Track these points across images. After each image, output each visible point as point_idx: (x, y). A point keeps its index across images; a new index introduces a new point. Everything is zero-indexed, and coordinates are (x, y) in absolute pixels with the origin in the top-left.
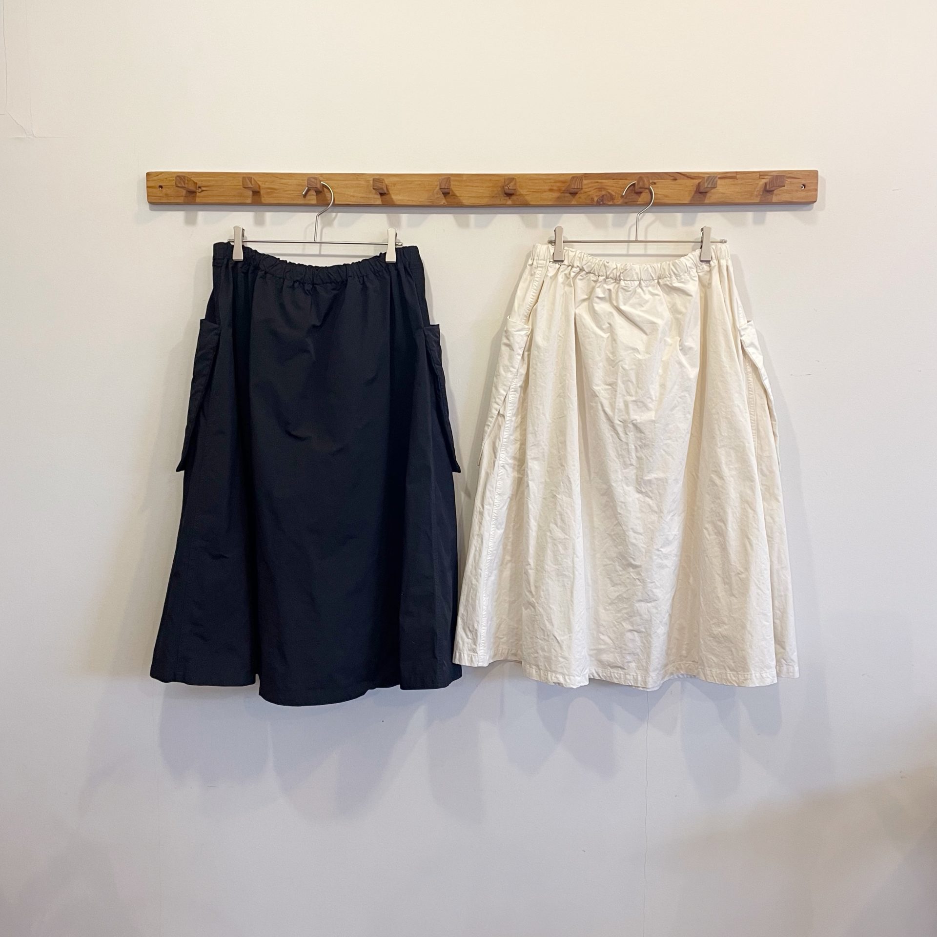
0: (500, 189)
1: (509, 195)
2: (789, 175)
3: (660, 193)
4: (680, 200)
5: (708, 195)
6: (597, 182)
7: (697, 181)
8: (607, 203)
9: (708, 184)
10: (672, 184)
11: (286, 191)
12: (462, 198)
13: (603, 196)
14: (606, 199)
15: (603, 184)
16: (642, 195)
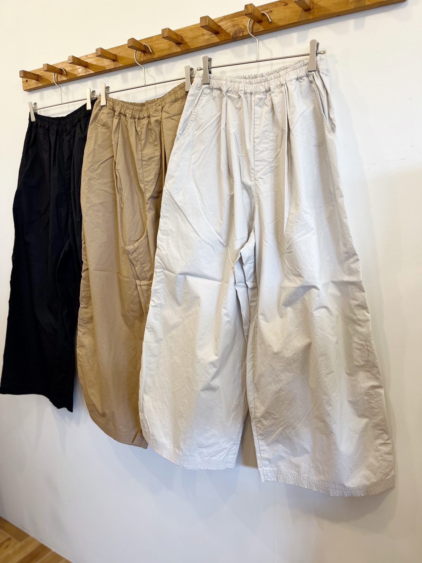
1: (178, 44)
3: (276, 18)
5: (312, 11)
6: (232, 21)
10: (284, 9)
13: (236, 31)
14: (238, 32)
15: (236, 22)
16: (263, 24)
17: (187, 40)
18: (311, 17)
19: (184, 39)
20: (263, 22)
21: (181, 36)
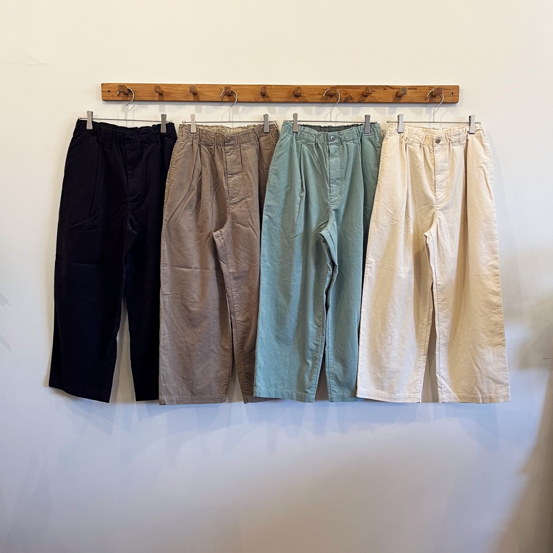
0: (292, 93)
1: (297, 96)
2: (444, 88)
3: (378, 97)
4: (388, 100)
5: (402, 98)
6: (344, 90)
7: (396, 90)
8: (349, 101)
9: (403, 92)
11: (177, 94)
12: (271, 98)
14: (349, 98)
15: (347, 91)
16: (368, 98)
19: (302, 94)
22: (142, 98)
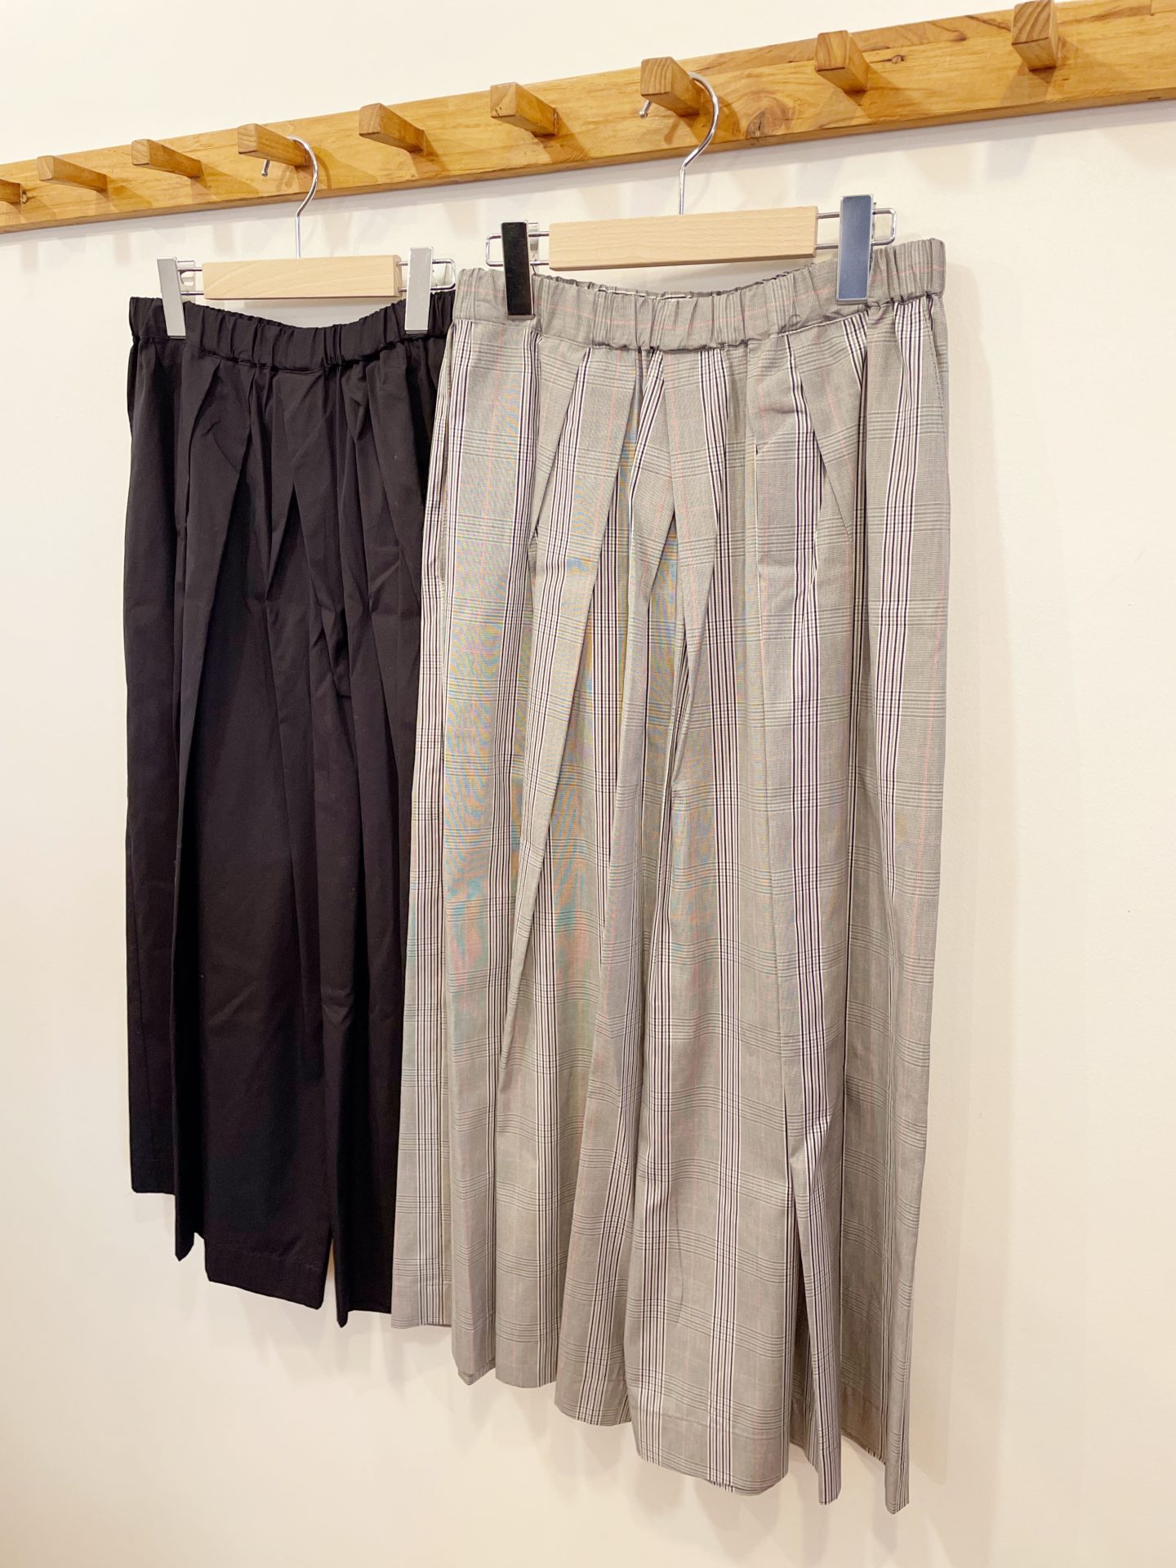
3: (916, 86)
5: (1058, 75)
6: (749, 76)
8: (773, 133)
10: (951, 55)
12: (449, 161)
13: (763, 114)
14: (771, 119)
15: (764, 79)
16: (866, 100)
17: (574, 126)
18: (1052, 95)
19: (565, 120)
20: (868, 93)
21: (554, 111)
22: (55, 210)
